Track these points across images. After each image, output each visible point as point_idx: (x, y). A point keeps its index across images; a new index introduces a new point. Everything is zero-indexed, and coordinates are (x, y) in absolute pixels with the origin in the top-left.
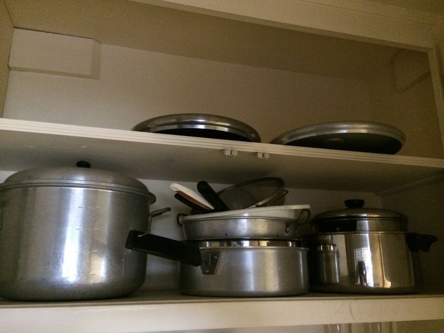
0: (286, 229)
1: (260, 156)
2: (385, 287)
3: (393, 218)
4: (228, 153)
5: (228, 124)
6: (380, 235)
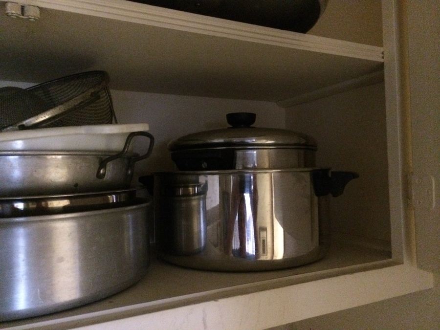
0: (99, 171)
2: (275, 258)
3: (295, 144)
6: (273, 174)
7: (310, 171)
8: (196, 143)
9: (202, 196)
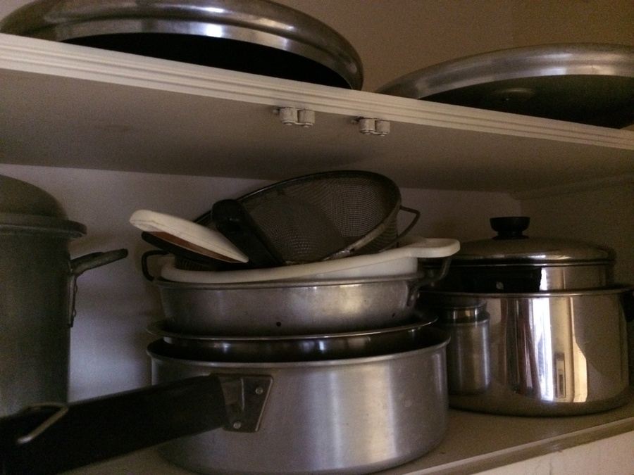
1: (369, 127)
4: (290, 117)
5: (290, 28)
6: (571, 299)
7: (618, 294)
8: (473, 258)
9: (485, 321)
